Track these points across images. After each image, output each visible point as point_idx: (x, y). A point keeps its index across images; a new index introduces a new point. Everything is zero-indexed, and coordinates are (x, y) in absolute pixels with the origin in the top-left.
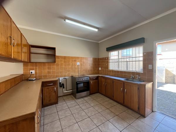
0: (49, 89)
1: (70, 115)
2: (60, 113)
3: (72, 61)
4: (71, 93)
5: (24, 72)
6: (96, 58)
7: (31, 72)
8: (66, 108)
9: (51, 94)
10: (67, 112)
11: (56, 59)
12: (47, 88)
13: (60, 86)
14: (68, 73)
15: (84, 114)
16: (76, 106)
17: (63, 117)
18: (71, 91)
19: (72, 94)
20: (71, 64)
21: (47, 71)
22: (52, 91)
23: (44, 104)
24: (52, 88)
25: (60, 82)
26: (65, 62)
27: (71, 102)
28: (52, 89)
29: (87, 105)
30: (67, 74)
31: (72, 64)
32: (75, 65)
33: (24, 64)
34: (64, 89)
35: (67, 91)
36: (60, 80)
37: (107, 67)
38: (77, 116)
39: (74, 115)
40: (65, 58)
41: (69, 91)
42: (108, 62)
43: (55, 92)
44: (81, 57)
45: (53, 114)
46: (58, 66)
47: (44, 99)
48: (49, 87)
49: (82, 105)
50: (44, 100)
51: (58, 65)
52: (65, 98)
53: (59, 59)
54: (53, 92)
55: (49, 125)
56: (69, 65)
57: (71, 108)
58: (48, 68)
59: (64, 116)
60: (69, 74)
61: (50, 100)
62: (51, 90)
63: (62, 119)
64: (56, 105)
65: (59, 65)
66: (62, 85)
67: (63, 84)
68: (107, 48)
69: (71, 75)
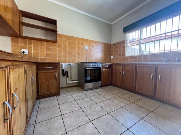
0: (48, 73)
1: (77, 109)
2: (62, 107)
3: (79, 43)
4: (77, 84)
5: (12, 51)
6: (107, 44)
7: (22, 51)
8: (71, 100)
9: (50, 81)
10: (72, 106)
11: (58, 39)
12: (45, 73)
13: (64, 75)
14: (73, 58)
15: (98, 108)
16: (85, 99)
17: (67, 112)
18: (77, 81)
19: (78, 86)
20: (77, 47)
21: (45, 52)
22: (51, 78)
23: (40, 95)
24: (52, 72)
25: (63, 69)
26: (69, 43)
27: (78, 94)
28: (52, 74)
29: (100, 98)
30: (71, 60)
31: (79, 48)
32: (82, 49)
33: (12, 39)
34: (68, 78)
35: (72, 82)
36: (63, 66)
37: (123, 53)
38: (89, 111)
39: (85, 110)
40: (69, 38)
41: (74, 82)
42: (124, 47)
43: (55, 78)
44: (90, 40)
45: (52, 108)
46: (60, 48)
47: (40, 87)
48: (48, 71)
49: (93, 97)
50: (40, 89)
51: (60, 46)
52: (69, 89)
53: (62, 38)
54: (53, 78)
55: (44, 123)
56: (74, 48)
57: (79, 101)
58: (47, 49)
59: (70, 111)
60: (74, 60)
61: (48, 90)
62: (49, 75)
63: (66, 115)
64: (58, 96)
65: (62, 46)
66: (65, 74)
67: (67, 72)
68: (123, 28)
69: (77, 62)
